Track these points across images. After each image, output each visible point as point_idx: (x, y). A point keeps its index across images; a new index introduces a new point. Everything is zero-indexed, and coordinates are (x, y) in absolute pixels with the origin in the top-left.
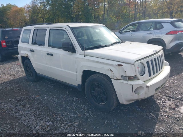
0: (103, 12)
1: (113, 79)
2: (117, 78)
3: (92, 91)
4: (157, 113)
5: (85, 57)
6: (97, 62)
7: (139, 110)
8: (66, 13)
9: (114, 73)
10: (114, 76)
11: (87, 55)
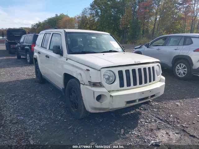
0: (153, 27)
1: (82, 84)
2: (85, 83)
3: (70, 96)
4: (128, 130)
5: (67, 60)
6: (73, 66)
7: (112, 124)
8: (114, 25)
9: (83, 78)
10: (82, 81)
11: (68, 59)
